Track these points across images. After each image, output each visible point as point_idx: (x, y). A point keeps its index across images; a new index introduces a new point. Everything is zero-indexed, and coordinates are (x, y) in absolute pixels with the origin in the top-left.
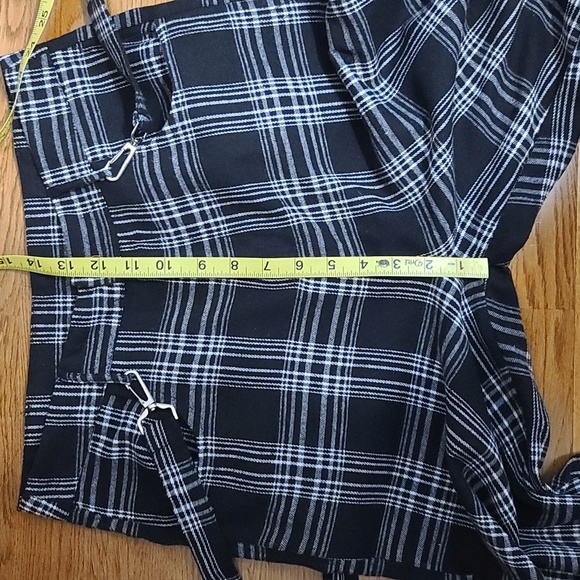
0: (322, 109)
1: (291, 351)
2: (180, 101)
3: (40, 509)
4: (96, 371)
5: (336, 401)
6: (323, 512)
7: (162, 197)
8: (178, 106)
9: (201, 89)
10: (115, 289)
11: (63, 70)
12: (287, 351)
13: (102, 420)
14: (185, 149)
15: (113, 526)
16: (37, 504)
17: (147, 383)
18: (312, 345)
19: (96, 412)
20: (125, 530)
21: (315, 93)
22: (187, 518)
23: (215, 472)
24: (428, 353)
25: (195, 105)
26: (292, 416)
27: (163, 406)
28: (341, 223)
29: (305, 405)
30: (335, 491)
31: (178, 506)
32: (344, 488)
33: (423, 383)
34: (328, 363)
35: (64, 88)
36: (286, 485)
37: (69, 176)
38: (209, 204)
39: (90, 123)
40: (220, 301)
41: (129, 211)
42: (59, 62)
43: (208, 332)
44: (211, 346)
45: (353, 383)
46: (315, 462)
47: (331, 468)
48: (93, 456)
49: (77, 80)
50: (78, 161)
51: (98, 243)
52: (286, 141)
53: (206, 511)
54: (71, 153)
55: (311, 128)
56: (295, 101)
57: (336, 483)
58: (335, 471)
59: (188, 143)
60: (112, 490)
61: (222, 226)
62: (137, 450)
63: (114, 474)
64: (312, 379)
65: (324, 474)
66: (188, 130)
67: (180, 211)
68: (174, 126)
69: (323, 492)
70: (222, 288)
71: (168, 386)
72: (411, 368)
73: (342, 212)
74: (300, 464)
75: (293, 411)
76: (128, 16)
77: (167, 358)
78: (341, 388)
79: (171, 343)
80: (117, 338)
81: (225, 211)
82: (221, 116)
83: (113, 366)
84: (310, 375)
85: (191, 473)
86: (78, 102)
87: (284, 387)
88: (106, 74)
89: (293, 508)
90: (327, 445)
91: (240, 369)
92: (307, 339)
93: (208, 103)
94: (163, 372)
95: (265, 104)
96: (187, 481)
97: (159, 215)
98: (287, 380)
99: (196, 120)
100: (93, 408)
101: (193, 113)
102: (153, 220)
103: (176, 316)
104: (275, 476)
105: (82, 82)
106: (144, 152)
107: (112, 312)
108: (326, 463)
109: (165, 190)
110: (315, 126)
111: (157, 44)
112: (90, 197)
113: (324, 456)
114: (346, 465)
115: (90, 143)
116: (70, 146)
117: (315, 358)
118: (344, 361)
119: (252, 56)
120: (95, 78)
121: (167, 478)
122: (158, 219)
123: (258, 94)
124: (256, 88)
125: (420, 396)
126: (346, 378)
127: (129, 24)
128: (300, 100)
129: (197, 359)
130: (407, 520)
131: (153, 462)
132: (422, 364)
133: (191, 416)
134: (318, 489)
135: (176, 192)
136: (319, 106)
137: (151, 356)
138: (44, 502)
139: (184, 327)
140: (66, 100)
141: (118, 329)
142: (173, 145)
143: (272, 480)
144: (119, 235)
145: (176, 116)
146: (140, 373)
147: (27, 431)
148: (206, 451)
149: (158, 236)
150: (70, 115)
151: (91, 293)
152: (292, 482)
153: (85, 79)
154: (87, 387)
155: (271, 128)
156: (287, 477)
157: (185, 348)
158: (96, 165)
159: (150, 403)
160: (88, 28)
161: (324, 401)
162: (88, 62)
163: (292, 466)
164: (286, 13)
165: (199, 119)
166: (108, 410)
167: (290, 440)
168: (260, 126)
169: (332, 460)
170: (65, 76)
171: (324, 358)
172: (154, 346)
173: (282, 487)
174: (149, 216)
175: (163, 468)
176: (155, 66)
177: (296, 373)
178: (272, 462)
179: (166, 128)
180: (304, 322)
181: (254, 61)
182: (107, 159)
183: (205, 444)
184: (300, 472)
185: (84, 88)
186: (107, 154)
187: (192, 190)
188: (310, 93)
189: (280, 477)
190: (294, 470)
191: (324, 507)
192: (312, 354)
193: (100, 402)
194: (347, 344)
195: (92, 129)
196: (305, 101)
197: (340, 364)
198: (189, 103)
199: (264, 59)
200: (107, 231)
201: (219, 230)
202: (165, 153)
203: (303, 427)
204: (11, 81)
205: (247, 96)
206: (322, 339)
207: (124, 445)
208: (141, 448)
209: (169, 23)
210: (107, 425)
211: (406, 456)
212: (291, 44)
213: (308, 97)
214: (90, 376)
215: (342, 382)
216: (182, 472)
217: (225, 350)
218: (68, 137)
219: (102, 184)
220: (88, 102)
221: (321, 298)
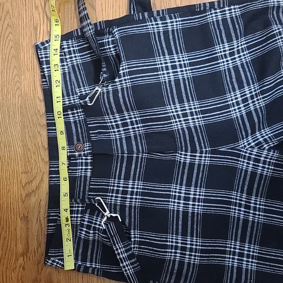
0: (191, 70)
1: (174, 190)
2: (124, 67)
3: (55, 264)
4: (81, 198)
5: (196, 214)
6: (191, 268)
7: (113, 114)
8: (123, 69)
9: (134, 62)
10: (88, 158)
11: (66, 50)
12: (172, 190)
13: (84, 221)
14: (125, 90)
15: (90, 271)
16: (54, 261)
17: (105, 203)
18: (184, 188)
19: (81, 217)
20: (96, 273)
21: (188, 62)
22: (127, 268)
23: (139, 248)
24: (239, 191)
25: (132, 70)
26: (175, 221)
27: (114, 215)
28: (198, 127)
29: (181, 216)
30: (197, 258)
31: (122, 263)
32: (201, 257)
33: (238, 205)
34: (192, 196)
35: (66, 59)
36: (173, 254)
37: (68, 102)
38: (135, 118)
39: (79, 77)
40: (139, 164)
41: (96, 120)
42: (64, 47)
43: (134, 180)
44: (136, 186)
45: (204, 206)
46: (186, 244)
47: (194, 247)
48: (80, 238)
49: (73, 55)
50: (73, 95)
51: (80, 136)
52: (174, 86)
53: (135, 265)
54: (70, 91)
55: (186, 79)
56: (178, 67)
57: (197, 254)
58: (196, 249)
59: (127, 87)
60: (89, 253)
61: (140, 129)
62: (101, 236)
63: (90, 246)
64: (184, 204)
65: (191, 250)
66: (127, 81)
67: (121, 120)
68: (121, 79)
69: (191, 259)
70: (140, 158)
71: (115, 205)
72: (231, 198)
73: (199, 121)
74: (179, 245)
75: (175, 219)
76: (98, 24)
77: (115, 192)
78: (198, 208)
79: (116, 185)
80: (90, 182)
81: (143, 121)
82: (144, 75)
83: (89, 195)
84: (183, 202)
85: (128, 247)
86: (73, 66)
87: (171, 207)
88: (87, 52)
89: (176, 265)
90: (192, 236)
91: (150, 198)
92: (181, 185)
93: (137, 69)
94: (113, 198)
95: (164, 69)
96: (127, 251)
97: (111, 122)
98: (172, 204)
99: (131, 77)
100: (79, 215)
101: (130, 73)
102: (108, 124)
103: (118, 171)
104: (168, 250)
105: (75, 57)
106: (105, 91)
107: (87, 169)
108: (192, 245)
109: (115, 110)
110: (188, 78)
111: (113, 39)
112: (77, 113)
113: (191, 241)
114: (202, 246)
115: (79, 87)
116: (69, 88)
117: (185, 194)
118: (200, 195)
119: (159, 45)
120: (81, 54)
121: (117, 250)
122: (110, 124)
123: (161, 64)
124: (161, 61)
125: (237, 211)
126: (200, 204)
127: (99, 29)
128: (181, 66)
129: (129, 192)
131: (110, 242)
132: (236, 196)
133: (127, 221)
134: (188, 257)
135: (120, 111)
136: (189, 68)
137: (107, 191)
138: (57, 260)
139: (122, 177)
140: (67, 65)
141: (91, 177)
142: (119, 88)
143: (167, 252)
144: (90, 132)
145: (122, 75)
146: (102, 198)
147: (48, 226)
148: (135, 237)
149: (109, 132)
150: (69, 73)
151: (77, 160)
152: (175, 253)
153: (77, 55)
154: (77, 205)
155: (167, 80)
156: (173, 251)
157: (123, 187)
158: (82, 97)
159: (107, 213)
160: (79, 30)
161: (190, 215)
162: (78, 46)
163: (176, 246)
164: (175, 24)
165: (133, 76)
166: (87, 216)
167: (174, 233)
168: (162, 80)
169: (194, 243)
170: (67, 53)
171: (190, 194)
172: (108, 186)
173: (171, 256)
174: (106, 123)
175: (115, 245)
176: (112, 49)
177: (176, 201)
178: (166, 243)
179: (117, 80)
180: (180, 176)
181: (159, 47)
182: (87, 95)
183: (134, 234)
184: (179, 248)
185: (76, 60)
186: (87, 92)
187: (128, 110)
188: (186, 62)
189: (170, 250)
190: (176, 248)
191: (192, 266)
192: (184, 192)
193: (83, 212)
194: (200, 187)
195: (80, 80)
196: (183, 66)
197: (197, 197)
198: (128, 68)
199: (164, 46)
200: (85, 130)
201: (139, 130)
202: (115, 92)
203: (180, 227)
204: (41, 55)
205: (156, 65)
206: (189, 185)
207: (95, 233)
208: (104, 235)
209: (119, 28)
210: (86, 223)
211: (232, 240)
212: (177, 38)
213: (184, 64)
214: (78, 200)
215: (198, 205)
216: (124, 247)
217: (143, 189)
218: (69, 83)
219: (85, 107)
220: (78, 66)
221: (187, 164)
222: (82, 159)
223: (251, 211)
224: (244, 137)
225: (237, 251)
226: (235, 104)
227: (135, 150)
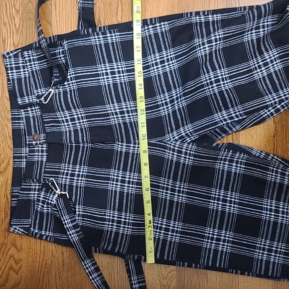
0: (128, 75)
1: (113, 174)
2: (71, 73)
3: (17, 231)
4: (38, 178)
5: (130, 194)
6: (124, 238)
7: (63, 110)
8: (70, 75)
9: (79, 68)
10: (44, 146)
11: (27, 59)
12: (111, 174)
13: (40, 197)
14: (73, 92)
15: (44, 238)
16: (15, 229)
17: (57, 184)
18: (121, 172)
19: (38, 194)
20: (48, 240)
21: (125, 69)
22: (73, 236)
23: (83, 220)
24: (167, 177)
25: (77, 75)
26: (113, 199)
27: (63, 193)
28: (133, 123)
29: (118, 195)
30: (129, 230)
31: (69, 231)
32: (132, 229)
33: (165, 189)
34: (127, 179)
35: (27, 66)
36: (110, 226)
37: (27, 101)
38: (81, 114)
39: (37, 81)
40: (85, 152)
41: (50, 116)
42: (26, 56)
43: (80, 165)
44: (82, 170)
45: (136, 188)
46: (121, 218)
47: (127, 221)
48: (37, 211)
49: (33, 63)
50: (31, 95)
51: (37, 128)
52: (112, 89)
53: (80, 233)
54: (29, 92)
55: (123, 83)
56: (117, 73)
57: (130, 227)
58: (129, 222)
59: (74, 89)
60: (44, 224)
61: (85, 123)
62: (53, 210)
63: (45, 218)
64: (121, 185)
65: (125, 223)
66: (74, 84)
67: (70, 116)
68: (69, 83)
69: (124, 230)
70: (85, 147)
71: (65, 185)
72: (160, 183)
73: (134, 118)
74: (116, 219)
75: (113, 198)
76: (52, 37)
77: (65, 174)
78: (132, 190)
79: (66, 168)
80: (46, 165)
81: (87, 117)
82: (87, 79)
83: (44, 176)
84: (120, 184)
85: (73, 219)
86: (32, 72)
87: (110, 188)
88: (44, 61)
89: (113, 235)
90: (126, 212)
91: (93, 180)
92: (119, 169)
93: (82, 74)
94: (63, 179)
95: (105, 74)
96: (72, 222)
97: (62, 118)
98: (111, 185)
99: (77, 81)
100: (36, 192)
101: (76, 78)
102: (59, 119)
103: (68, 158)
104: (106, 223)
105: (34, 64)
106: (57, 92)
107: (43, 155)
108: (125, 219)
109: (64, 108)
110: (125, 82)
111: (63, 50)
112: (35, 110)
113: (125, 216)
114: (133, 220)
115: (37, 88)
116: (29, 89)
117: (122, 177)
118: (133, 179)
119: (100, 55)
120: (40, 62)
121: (64, 220)
122: (61, 119)
123: (102, 70)
124: (101, 68)
125: (164, 194)
126: (134, 186)
127: (53, 41)
128: (119, 72)
129: (76, 175)
130: (161, 242)
131: (59, 214)
132: (164, 181)
133: (74, 197)
134: (122, 228)
135: (69, 109)
136: (127, 74)
137: (58, 173)
138: (18, 228)
139: (71, 162)
140: (28, 71)
141: (46, 162)
142: (68, 90)
143: (105, 224)
144: (45, 125)
145: (70, 79)
146: (55, 179)
147: (12, 201)
148: (79, 211)
149: (61, 126)
150: (29, 77)
151: (35, 147)
152: (112, 225)
153: (36, 62)
154: (34, 184)
155: (106, 84)
156: (111, 223)
157: (72, 171)
158: (39, 97)
159: (58, 192)
160: (37, 43)
161: (125, 194)
162: (37, 55)
163: (112, 219)
164: (114, 37)
165: (78, 80)
166: (43, 193)
167: (112, 209)
168: (102, 83)
169: (128, 218)
170: (28, 61)
171: (125, 178)
172: (60, 169)
173: (108, 227)
174: (58, 118)
175: (63, 217)
176: (62, 59)
177: (115, 183)
178: (105, 217)
179: (66, 83)
180: (117, 163)
181: (101, 57)
182: (43, 95)
183: (79, 209)
184: (116, 221)
185: (35, 66)
186: (43, 93)
187: (75, 108)
188: (123, 69)
189: (108, 223)
190: (113, 221)
191: (125, 236)
192: (121, 175)
193: (39, 190)
194: (134, 172)
195: (38, 83)
196: (121, 72)
197: (132, 180)
198: (75, 74)
199: (105, 56)
200: (41, 124)
201: (84, 125)
202: (65, 93)
203: (117, 204)
204: (6, 62)
205: (98, 71)
206: (125, 170)
207: (49, 207)
208: (54, 209)
209: (68, 41)
210: (42, 199)
211: (159, 217)
212: (116, 49)
213: (122, 71)
214: (35, 180)
215: (132, 187)
216: (70, 218)
217: (87, 172)
218: (28, 86)
219: (40, 104)
220: (36, 72)
221: (124, 153)
222: (38, 147)
223: (176, 194)
224: (170, 131)
225: (164, 226)
226: (164, 104)
227: (80, 140)
